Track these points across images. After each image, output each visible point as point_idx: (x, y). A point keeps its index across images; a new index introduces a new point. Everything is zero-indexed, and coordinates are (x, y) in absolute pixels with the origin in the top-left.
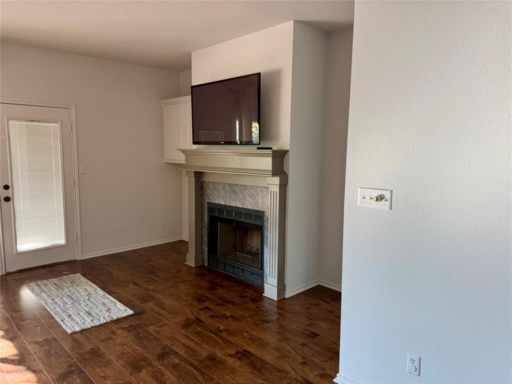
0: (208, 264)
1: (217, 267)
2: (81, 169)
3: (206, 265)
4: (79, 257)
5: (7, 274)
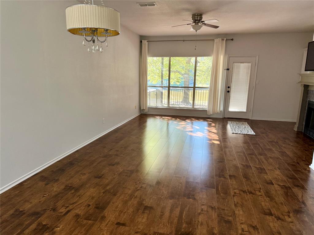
0: (304, 131)
1: (307, 133)
2: (257, 82)
3: (303, 131)
4: (251, 119)
5: (225, 118)
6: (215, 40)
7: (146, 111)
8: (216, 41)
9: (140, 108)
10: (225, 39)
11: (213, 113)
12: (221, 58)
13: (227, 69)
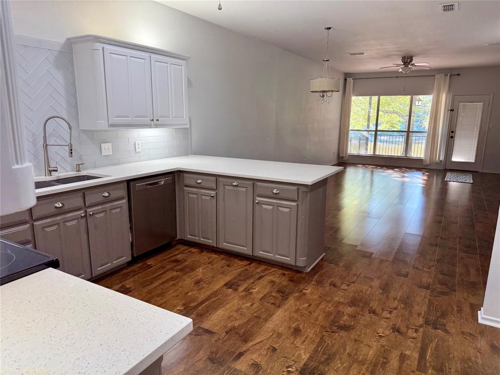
4: (480, 171)
5: (446, 169)
6: (436, 76)
7: (345, 159)
8: (438, 76)
9: (339, 155)
10: (449, 75)
11: (430, 163)
12: (444, 97)
13: (451, 110)
